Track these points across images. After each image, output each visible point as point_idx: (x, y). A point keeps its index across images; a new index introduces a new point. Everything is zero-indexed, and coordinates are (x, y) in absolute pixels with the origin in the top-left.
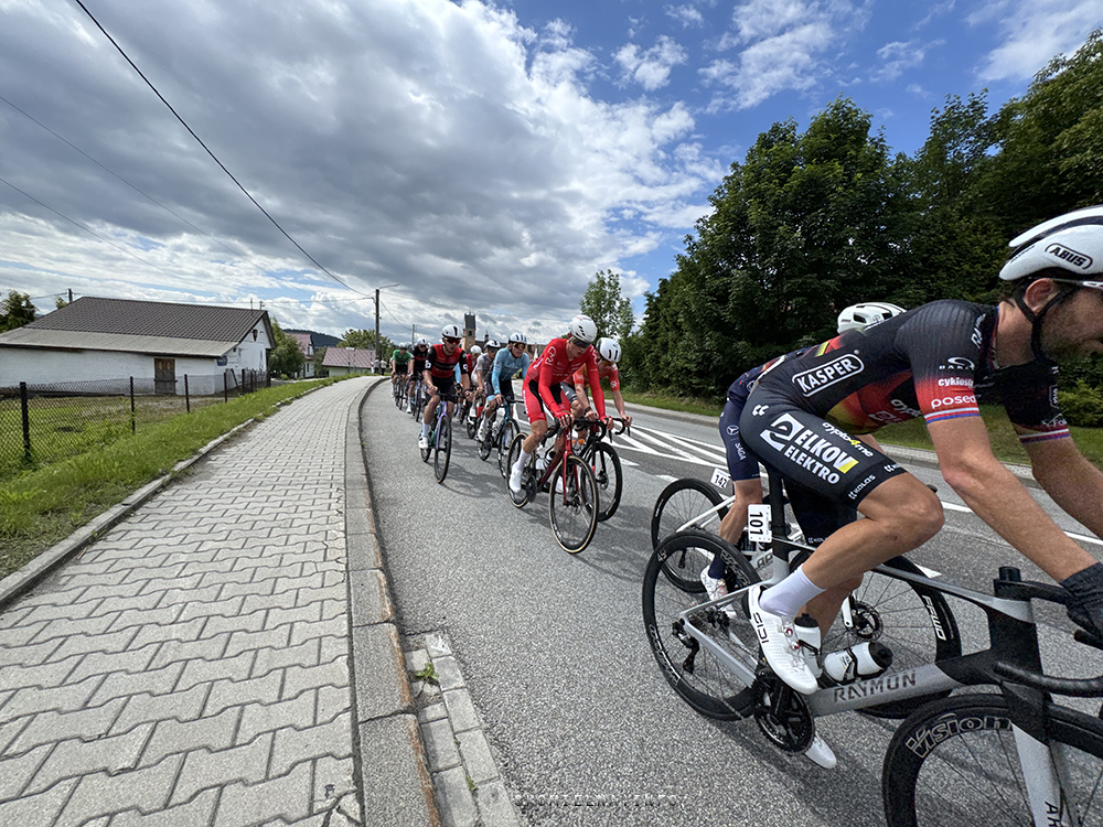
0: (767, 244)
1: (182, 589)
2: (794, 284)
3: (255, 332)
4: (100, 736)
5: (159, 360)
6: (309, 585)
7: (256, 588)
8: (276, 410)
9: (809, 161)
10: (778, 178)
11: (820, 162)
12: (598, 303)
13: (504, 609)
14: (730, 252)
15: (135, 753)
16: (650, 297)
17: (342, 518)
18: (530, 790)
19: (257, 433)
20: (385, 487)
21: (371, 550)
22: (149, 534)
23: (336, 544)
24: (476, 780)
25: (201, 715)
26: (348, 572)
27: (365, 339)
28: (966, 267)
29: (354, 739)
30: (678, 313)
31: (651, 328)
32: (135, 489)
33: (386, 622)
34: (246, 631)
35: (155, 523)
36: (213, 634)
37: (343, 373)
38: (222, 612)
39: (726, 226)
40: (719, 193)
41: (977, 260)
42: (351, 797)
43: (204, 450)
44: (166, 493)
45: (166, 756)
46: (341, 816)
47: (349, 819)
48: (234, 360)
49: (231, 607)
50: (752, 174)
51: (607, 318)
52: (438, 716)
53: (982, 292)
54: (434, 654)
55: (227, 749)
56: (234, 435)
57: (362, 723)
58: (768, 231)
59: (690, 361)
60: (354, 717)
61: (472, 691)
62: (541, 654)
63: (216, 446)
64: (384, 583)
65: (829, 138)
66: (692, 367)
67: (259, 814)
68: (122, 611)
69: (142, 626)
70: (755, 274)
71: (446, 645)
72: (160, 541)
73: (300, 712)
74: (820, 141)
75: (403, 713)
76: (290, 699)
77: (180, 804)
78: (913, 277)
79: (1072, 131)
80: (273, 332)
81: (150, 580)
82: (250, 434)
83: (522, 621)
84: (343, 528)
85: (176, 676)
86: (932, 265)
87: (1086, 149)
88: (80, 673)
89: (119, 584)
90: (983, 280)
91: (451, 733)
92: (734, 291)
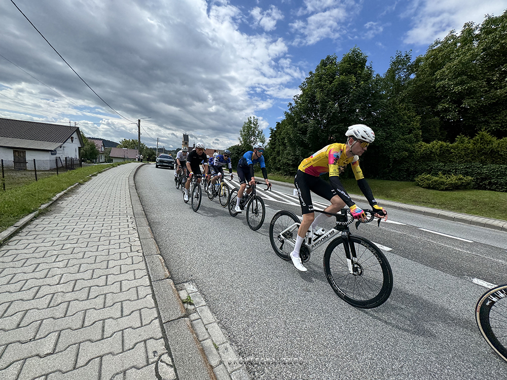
0: (324, 109)
1: (58, 268)
2: (334, 128)
3: (72, 138)
4: (31, 340)
5: (16, 151)
6: (126, 263)
7: (98, 265)
8: (90, 179)
9: (342, 74)
10: (329, 80)
11: (346, 75)
12: (248, 131)
13: (219, 270)
14: (307, 111)
15: (52, 346)
16: (272, 130)
17: (136, 231)
18: (241, 345)
19: (82, 189)
20: (154, 216)
21: (154, 246)
22: (32, 241)
23: (136, 243)
24: (217, 344)
25: (83, 326)
26: (144, 256)
27: (132, 143)
28: (401, 124)
29: (162, 331)
30: (284, 138)
31: (272, 144)
32: (20, 219)
33: (167, 278)
34: (98, 286)
35: (35, 236)
36: (81, 288)
37: (121, 161)
38: (83, 277)
39: (307, 100)
40: (304, 85)
41: (405, 122)
42: (166, 355)
43: (54, 199)
44: (37, 221)
45: (69, 346)
46: (163, 364)
47: (167, 364)
48: (61, 152)
49: (88, 275)
50: (318, 78)
51: (252, 139)
52: (196, 318)
53: (406, 135)
54: (190, 292)
55: (100, 340)
56: (69, 191)
57: (165, 323)
58: (324, 103)
59: (289, 160)
60: (161, 321)
61: (209, 307)
62: (238, 289)
63: (60, 197)
64: (163, 261)
65: (350, 64)
66: (290, 162)
67: (123, 367)
68: (27, 280)
69: (40, 287)
70: (319, 123)
71: (195, 288)
72: (40, 245)
73: (134, 320)
74: (346, 65)
75: (183, 317)
76: (127, 316)
77: (82, 367)
78: (381, 127)
79: (441, 71)
80: (81, 138)
81: (39, 264)
82: (78, 191)
83: (228, 275)
84: (137, 236)
85: (65, 309)
86: (388, 123)
87: (446, 79)
88: (10, 312)
89: (22, 267)
90: (407, 130)
91: (203, 325)
92: (310, 129)
